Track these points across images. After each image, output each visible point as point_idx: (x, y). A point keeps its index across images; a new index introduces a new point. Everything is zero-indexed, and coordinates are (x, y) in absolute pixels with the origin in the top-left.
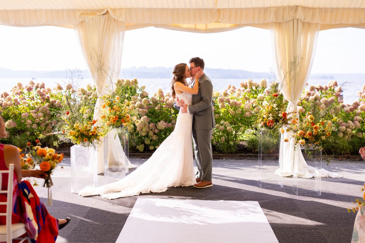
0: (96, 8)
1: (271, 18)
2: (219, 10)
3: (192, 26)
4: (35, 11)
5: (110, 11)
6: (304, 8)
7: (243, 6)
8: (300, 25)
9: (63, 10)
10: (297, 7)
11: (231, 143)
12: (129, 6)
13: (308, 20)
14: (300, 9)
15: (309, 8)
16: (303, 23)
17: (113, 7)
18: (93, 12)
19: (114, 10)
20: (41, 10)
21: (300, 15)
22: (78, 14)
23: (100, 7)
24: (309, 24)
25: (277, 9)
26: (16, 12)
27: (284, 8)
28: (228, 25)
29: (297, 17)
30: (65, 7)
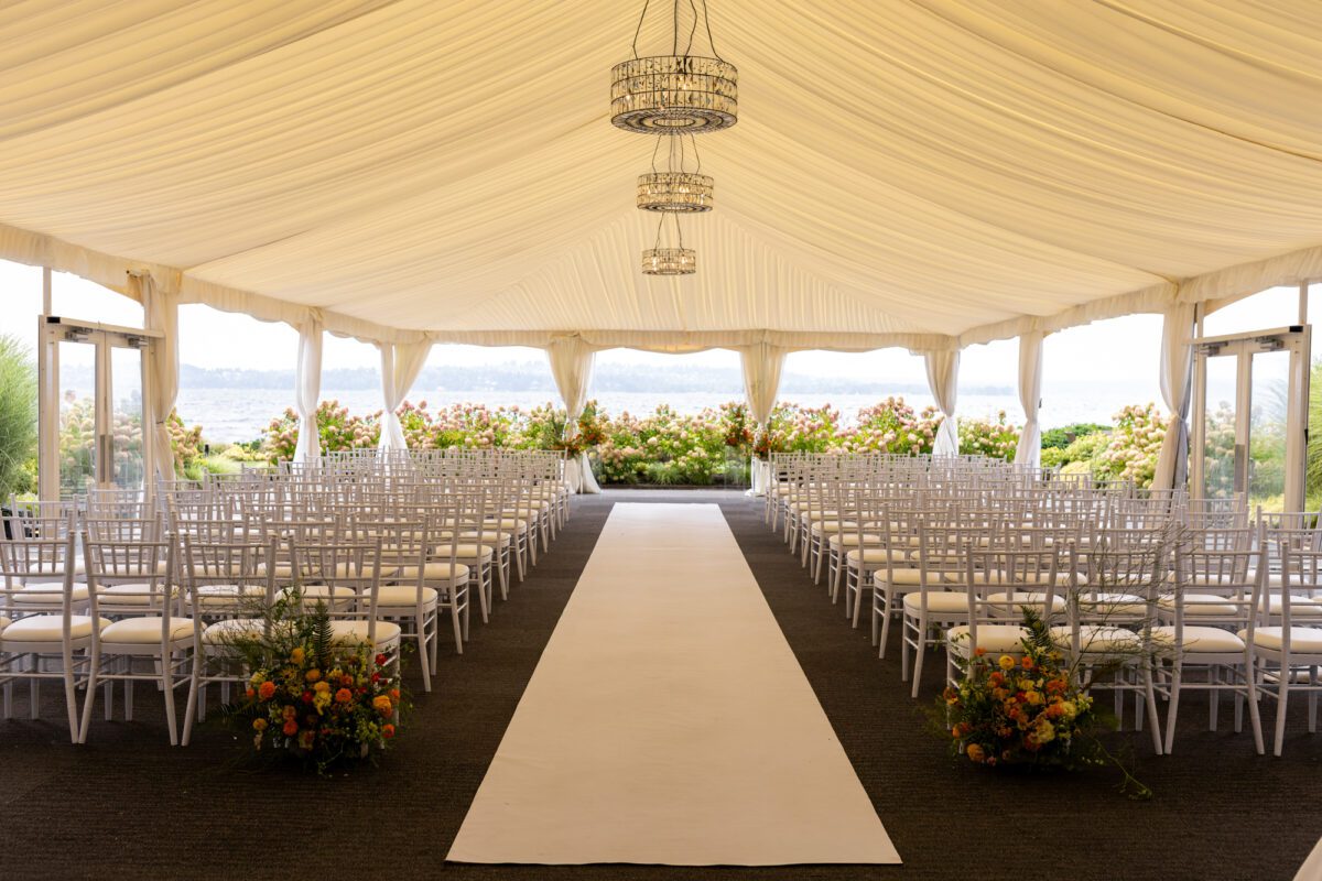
0: (566, 329)
1: (741, 342)
2: (689, 333)
3: (662, 348)
4: (505, 332)
5: (582, 334)
6: (771, 332)
7: (712, 329)
8: (768, 348)
9: (533, 331)
10: (764, 331)
11: (707, 472)
12: (601, 327)
13: (776, 343)
14: (767, 333)
15: (776, 332)
16: (772, 347)
17: (584, 328)
18: (563, 333)
19: (585, 332)
20: (511, 332)
21: (767, 338)
22: (549, 336)
23: (572, 329)
24: (777, 347)
25: (746, 332)
26: (486, 333)
27: (752, 331)
28: (696, 348)
29: (765, 340)
30: (537, 328)
